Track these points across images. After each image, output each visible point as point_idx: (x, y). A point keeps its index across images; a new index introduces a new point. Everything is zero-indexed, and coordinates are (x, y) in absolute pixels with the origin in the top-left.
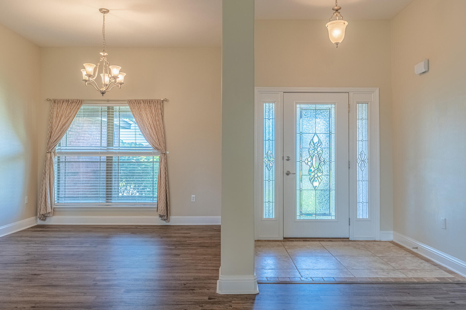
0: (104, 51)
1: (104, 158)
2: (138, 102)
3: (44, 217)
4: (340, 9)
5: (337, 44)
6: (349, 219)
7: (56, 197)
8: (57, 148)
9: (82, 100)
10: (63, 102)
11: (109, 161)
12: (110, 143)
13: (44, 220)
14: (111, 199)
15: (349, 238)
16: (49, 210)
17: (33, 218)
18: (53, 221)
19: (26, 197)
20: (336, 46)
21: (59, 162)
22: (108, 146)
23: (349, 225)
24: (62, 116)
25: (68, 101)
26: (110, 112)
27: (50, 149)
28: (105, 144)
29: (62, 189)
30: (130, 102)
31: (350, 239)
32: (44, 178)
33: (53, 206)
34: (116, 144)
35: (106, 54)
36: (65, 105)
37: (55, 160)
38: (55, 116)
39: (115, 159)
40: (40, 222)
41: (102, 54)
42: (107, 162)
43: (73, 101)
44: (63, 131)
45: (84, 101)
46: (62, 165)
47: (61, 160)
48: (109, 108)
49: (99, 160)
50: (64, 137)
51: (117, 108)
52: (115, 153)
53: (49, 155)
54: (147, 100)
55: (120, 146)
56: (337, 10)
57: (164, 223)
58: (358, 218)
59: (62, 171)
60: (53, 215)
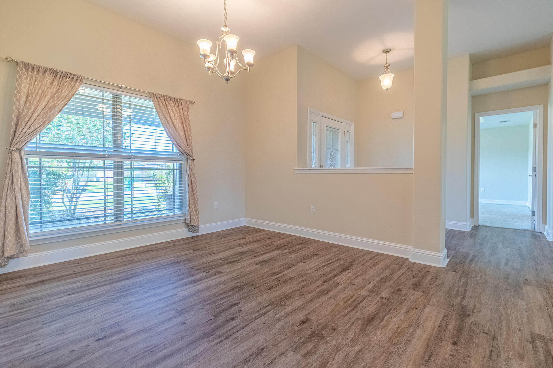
4: (389, 65)
5: (387, 89)
9: (83, 77)
10: (45, 72)
14: (122, 216)
22: (114, 147)
25: (54, 72)
30: (156, 97)
34: (126, 145)
43: (65, 75)
45: (84, 78)
48: (115, 97)
51: (126, 98)
52: (126, 157)
53: (17, 155)
55: (132, 148)
56: (387, 67)
57: (191, 235)
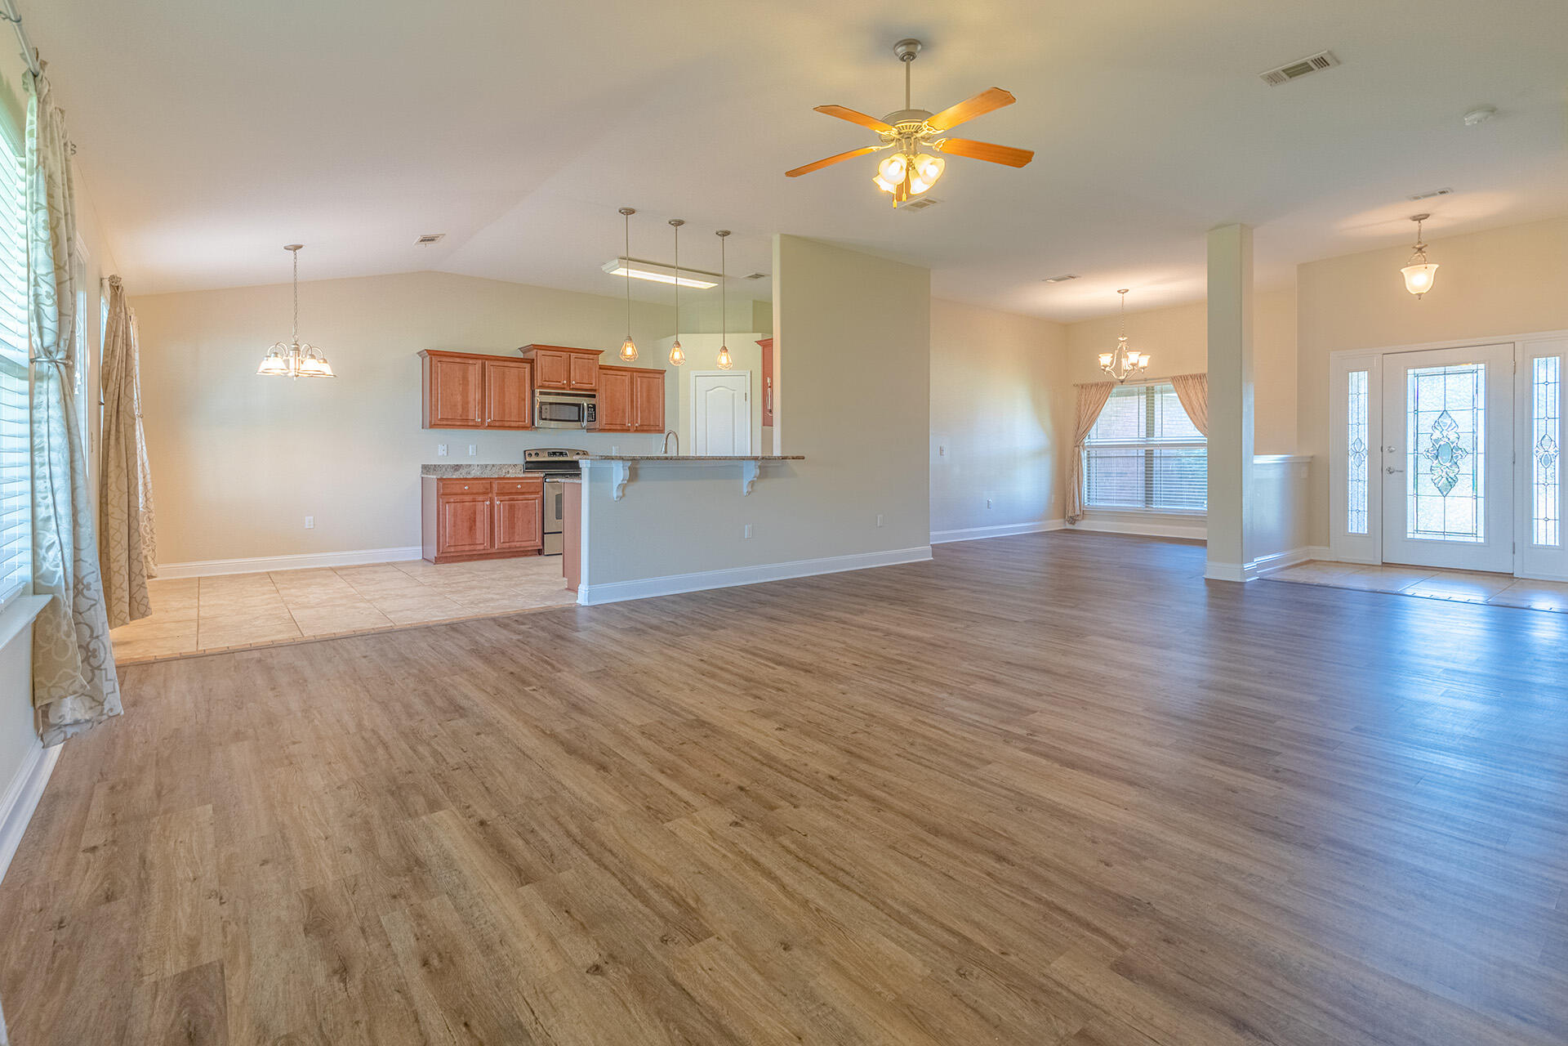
0: (1123, 336)
1: (1142, 453)
2: (1185, 378)
3: (1073, 520)
5: (1420, 295)
6: (1514, 544)
7: (1086, 498)
8: (1086, 440)
9: (1111, 384)
10: (1092, 387)
11: (1149, 457)
12: (1150, 431)
13: (1074, 524)
14: (1152, 504)
15: (1513, 574)
16: (1078, 512)
17: (1062, 520)
18: (1083, 525)
19: (1053, 496)
20: (1417, 297)
21: (1089, 458)
22: (1147, 437)
23: (1514, 552)
24: (1090, 402)
25: (1097, 385)
26: (1150, 393)
27: (1078, 443)
28: (1143, 434)
29: (1093, 486)
30: (1174, 379)
31: (1515, 576)
32: (1072, 476)
33: (1082, 509)
34: (1157, 433)
35: (1125, 339)
36: (1094, 390)
37: (1084, 455)
38: (1083, 403)
39: (1157, 453)
40: (1069, 526)
41: (1121, 339)
42: (1146, 457)
43: (1101, 385)
44: (1092, 420)
45: (1116, 382)
46: (1093, 461)
47: (1091, 455)
48: (1147, 389)
49: (1136, 455)
50: (1094, 427)
51: (1158, 387)
52: (1156, 445)
53: (1077, 449)
54: (1196, 376)
55: (1163, 437)
56: (1420, 249)
58: (1535, 543)
59: (1093, 470)
60: (1083, 519)
